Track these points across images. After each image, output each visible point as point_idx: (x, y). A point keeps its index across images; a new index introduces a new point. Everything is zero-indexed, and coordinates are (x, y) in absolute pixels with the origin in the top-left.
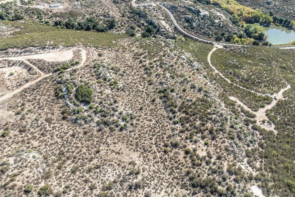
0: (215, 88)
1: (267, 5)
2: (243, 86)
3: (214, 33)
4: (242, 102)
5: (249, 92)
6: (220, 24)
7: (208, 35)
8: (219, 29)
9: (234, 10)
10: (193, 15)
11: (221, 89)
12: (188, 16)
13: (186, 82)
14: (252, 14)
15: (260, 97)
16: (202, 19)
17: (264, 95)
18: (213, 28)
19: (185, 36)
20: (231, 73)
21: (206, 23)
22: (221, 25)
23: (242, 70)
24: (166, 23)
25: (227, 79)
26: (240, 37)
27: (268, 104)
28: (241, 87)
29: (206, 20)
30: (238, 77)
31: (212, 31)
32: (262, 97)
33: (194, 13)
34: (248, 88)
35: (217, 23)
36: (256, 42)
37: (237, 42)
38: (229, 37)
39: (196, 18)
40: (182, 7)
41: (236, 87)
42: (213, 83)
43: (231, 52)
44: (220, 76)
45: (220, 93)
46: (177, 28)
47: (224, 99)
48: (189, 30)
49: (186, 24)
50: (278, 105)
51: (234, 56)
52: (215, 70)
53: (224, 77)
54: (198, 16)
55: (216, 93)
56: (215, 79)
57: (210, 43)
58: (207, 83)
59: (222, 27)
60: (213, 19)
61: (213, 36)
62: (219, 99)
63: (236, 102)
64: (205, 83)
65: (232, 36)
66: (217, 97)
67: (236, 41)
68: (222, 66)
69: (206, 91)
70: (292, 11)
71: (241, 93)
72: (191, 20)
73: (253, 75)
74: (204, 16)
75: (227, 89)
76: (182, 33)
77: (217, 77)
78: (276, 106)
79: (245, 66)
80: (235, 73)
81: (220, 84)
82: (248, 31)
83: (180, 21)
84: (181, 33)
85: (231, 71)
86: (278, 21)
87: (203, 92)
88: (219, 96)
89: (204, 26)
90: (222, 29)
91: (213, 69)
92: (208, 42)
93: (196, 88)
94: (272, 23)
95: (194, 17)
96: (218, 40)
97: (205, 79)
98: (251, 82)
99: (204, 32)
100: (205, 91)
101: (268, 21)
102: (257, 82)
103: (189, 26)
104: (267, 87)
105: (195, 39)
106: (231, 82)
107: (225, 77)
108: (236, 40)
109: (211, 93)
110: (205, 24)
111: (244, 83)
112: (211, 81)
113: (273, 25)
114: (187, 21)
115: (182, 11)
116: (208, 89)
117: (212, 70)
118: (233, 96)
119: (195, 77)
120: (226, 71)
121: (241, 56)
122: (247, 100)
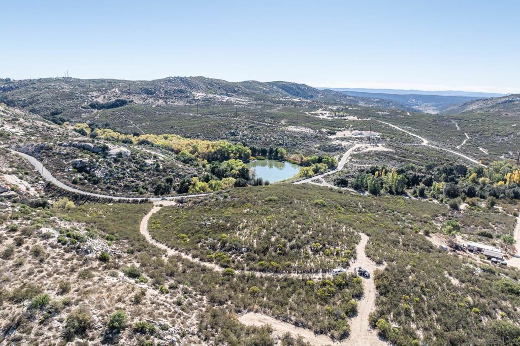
0: (179, 304)
1: (233, 137)
2: (260, 271)
3: (149, 184)
4: (286, 320)
5: (286, 280)
6: (158, 166)
7: (136, 188)
8: (158, 175)
9: (179, 147)
10: (92, 156)
11: (201, 300)
12: (80, 159)
13: (39, 316)
14: (214, 148)
15: (324, 284)
16: (116, 161)
17: (329, 275)
18: (145, 174)
19: (76, 198)
20: (213, 247)
21: (127, 168)
22: (161, 167)
23: (238, 233)
24: (21, 178)
25: (208, 265)
26: (207, 179)
27: (359, 296)
28: (258, 274)
29: (125, 162)
30: (238, 250)
31: (144, 181)
32: (327, 281)
33: (93, 152)
34: (276, 271)
35: (151, 164)
36: (240, 182)
37: (203, 189)
38: (182, 184)
39: (100, 160)
40: (65, 146)
41: (242, 278)
42: (166, 286)
43: (197, 207)
44: (184, 261)
45: (201, 317)
46: (53, 185)
47: (227, 336)
48: (88, 187)
49: (79, 176)
50: (383, 290)
51: (206, 211)
52: (165, 251)
53: (196, 260)
54: (104, 157)
55: (188, 322)
56: (171, 275)
57: (142, 201)
58: (143, 294)
59: (165, 170)
60: (141, 159)
61: (147, 189)
62: (206, 339)
63: (269, 330)
64: (133, 294)
65: (188, 181)
66: (195, 338)
67: (200, 188)
68: (183, 238)
69: (140, 330)
70: (272, 139)
71: (267, 289)
72: (90, 166)
73: (272, 234)
74: (120, 155)
75: (220, 291)
76: (69, 192)
77: (176, 266)
78: (381, 294)
79: (242, 221)
80: (224, 243)
81: (192, 284)
82: (216, 170)
83: (63, 171)
84: (62, 193)
85: (210, 240)
86: (259, 153)
87: (130, 337)
88: (200, 330)
89: (124, 174)
90: (163, 173)
91: (159, 250)
92: (137, 201)
93: (91, 328)
94: (251, 158)
95: (94, 160)
96: (160, 191)
97: (132, 281)
98: (275, 251)
99: (126, 186)
100: (136, 331)
101: (245, 155)
102: (292, 248)
103: (86, 178)
104: (321, 253)
105: (103, 199)
106: (223, 269)
107: (201, 260)
108: (199, 186)
109: (165, 328)
110: (124, 170)
111: (261, 260)
112: (157, 284)
113: (254, 160)
114: (81, 168)
115: (65, 152)
116: (151, 314)
117: (158, 252)
118: (249, 311)
119: (90, 283)
120: (199, 244)
121: (222, 208)
122: (295, 306)
